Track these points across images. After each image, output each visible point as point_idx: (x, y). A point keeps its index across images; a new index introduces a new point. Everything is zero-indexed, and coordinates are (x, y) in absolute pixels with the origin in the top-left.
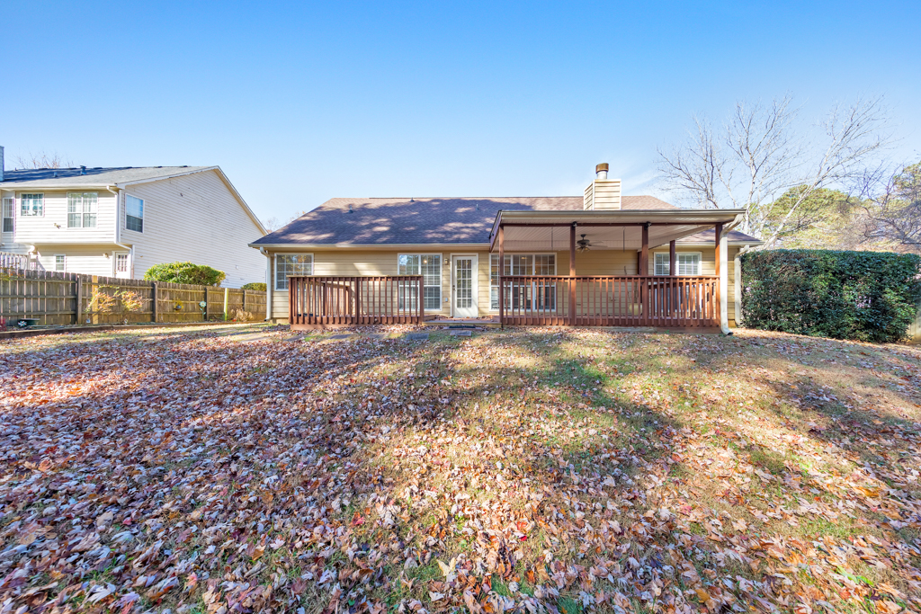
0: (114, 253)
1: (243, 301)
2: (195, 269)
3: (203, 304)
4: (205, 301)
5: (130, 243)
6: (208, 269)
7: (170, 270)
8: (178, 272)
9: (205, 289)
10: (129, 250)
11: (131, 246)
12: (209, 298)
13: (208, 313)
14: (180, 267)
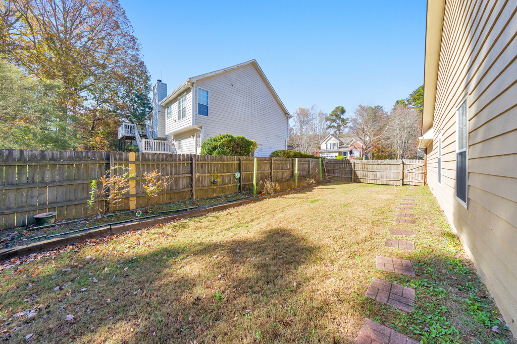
0: (196, 134)
1: (271, 169)
2: (232, 140)
3: (237, 175)
4: (240, 172)
5: (201, 125)
6: (243, 139)
7: (214, 143)
8: (219, 144)
9: (240, 160)
10: (200, 131)
11: (201, 128)
12: (243, 168)
13: (242, 184)
14: (222, 138)
